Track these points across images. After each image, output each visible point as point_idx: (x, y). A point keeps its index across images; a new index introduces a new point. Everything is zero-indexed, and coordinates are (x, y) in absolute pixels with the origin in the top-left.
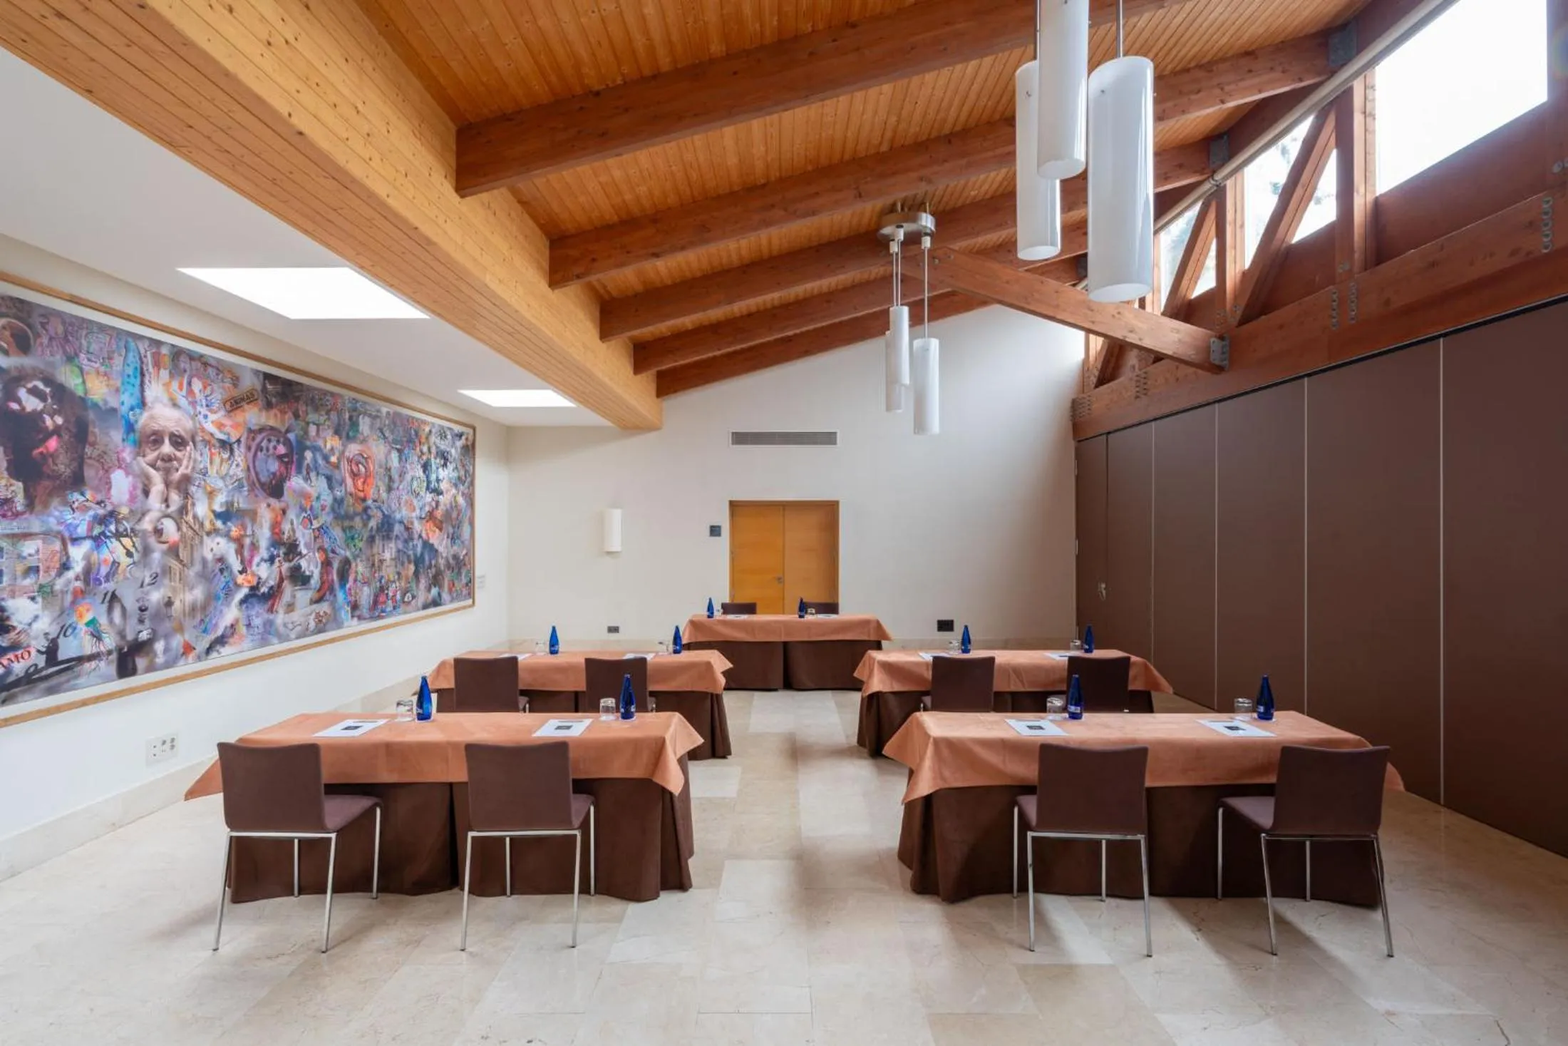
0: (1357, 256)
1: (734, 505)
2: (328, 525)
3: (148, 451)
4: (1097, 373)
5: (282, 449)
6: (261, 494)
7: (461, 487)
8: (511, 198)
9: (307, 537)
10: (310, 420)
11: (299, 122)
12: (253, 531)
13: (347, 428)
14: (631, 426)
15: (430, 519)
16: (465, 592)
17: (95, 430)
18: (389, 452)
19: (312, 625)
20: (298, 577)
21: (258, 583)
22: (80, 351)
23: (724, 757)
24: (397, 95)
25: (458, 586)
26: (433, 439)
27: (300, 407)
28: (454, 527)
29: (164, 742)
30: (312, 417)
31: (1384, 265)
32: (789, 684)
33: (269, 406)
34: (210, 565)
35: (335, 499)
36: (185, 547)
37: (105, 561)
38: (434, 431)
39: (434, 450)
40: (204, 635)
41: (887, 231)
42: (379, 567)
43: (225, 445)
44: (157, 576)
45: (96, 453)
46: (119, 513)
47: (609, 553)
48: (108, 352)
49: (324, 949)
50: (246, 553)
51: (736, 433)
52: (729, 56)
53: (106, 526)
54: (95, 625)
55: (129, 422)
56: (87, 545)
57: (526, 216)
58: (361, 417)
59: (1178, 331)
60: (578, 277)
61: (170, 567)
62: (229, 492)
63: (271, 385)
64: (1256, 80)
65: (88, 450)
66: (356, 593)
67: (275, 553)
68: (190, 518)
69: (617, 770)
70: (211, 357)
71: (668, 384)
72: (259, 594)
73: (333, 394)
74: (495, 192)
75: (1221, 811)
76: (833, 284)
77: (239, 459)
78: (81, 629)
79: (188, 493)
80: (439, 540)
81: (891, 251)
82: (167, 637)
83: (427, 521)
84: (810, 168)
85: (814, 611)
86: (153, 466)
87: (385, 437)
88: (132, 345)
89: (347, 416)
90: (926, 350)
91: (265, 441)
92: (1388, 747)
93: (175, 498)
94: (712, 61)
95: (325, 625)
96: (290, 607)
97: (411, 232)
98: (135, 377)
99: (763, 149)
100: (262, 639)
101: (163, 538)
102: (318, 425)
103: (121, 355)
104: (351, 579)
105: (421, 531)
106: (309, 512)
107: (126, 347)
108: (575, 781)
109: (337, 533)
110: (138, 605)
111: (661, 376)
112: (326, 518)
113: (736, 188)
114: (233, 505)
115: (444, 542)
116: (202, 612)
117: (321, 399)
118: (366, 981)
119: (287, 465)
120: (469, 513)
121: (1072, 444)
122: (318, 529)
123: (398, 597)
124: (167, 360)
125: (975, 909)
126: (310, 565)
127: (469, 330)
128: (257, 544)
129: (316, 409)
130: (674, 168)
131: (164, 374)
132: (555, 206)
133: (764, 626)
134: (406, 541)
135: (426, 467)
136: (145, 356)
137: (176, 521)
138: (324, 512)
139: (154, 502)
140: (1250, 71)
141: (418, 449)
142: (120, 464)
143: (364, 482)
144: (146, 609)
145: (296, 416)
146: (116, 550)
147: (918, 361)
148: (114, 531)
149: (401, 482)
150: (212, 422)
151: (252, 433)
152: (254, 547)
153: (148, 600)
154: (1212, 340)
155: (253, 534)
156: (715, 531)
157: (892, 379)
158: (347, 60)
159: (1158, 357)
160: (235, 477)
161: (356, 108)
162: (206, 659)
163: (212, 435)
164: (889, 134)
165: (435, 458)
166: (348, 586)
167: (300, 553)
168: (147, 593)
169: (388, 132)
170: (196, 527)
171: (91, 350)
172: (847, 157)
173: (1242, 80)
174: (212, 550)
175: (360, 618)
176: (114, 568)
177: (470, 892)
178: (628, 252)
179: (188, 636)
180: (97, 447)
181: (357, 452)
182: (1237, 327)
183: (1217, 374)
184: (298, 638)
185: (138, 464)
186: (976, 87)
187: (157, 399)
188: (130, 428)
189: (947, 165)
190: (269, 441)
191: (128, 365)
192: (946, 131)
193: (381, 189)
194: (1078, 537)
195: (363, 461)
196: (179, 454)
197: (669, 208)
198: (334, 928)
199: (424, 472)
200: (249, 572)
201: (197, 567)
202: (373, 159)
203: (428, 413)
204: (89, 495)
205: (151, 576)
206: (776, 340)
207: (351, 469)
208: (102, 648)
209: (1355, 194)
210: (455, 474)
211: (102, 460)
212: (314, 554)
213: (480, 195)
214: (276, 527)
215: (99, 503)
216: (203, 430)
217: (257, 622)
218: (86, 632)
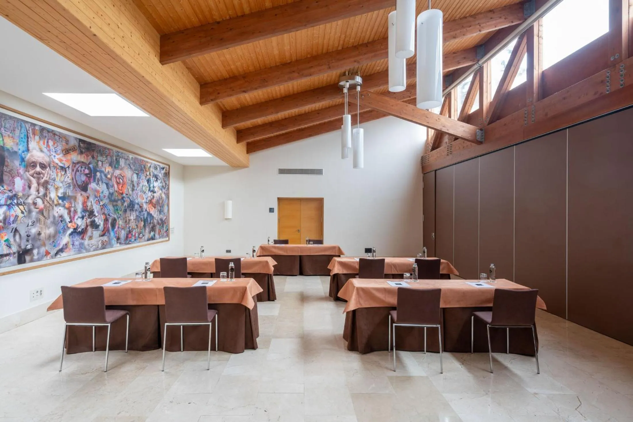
0: (535, 95)
1: (279, 199)
2: (107, 203)
3: (30, 170)
4: (432, 145)
5: (87, 171)
6: (78, 189)
7: (164, 190)
8: (183, 65)
9: (98, 209)
10: (99, 160)
11: (94, 30)
12: (75, 205)
13: (115, 163)
14: (236, 166)
15: (151, 203)
16: (165, 234)
17: (8, 160)
18: (133, 175)
19: (100, 246)
20: (94, 225)
21: (77, 227)
22: (2, 127)
23: (273, 301)
24: (135, 21)
25: (162, 232)
26: (151, 169)
27: (94, 154)
28: (160, 207)
29: (37, 292)
30: (100, 158)
31: (545, 99)
32: (302, 273)
33: (81, 153)
34: (57, 219)
35: (110, 193)
36: (46, 211)
37: (12, 215)
38: (152, 166)
39: (152, 174)
40: (54, 247)
41: (342, 83)
42: (128, 222)
43: (62, 168)
44: (34, 222)
45: (8, 170)
46: (18, 195)
47: (226, 219)
48: (13, 128)
49: (105, 371)
50: (72, 214)
51: (281, 169)
52: (274, 8)
53: (13, 200)
54: (8, 242)
55: (22, 157)
56: (5, 208)
57: (190, 74)
58: (121, 159)
59: (463, 127)
60: (212, 100)
61: (40, 219)
62: (64, 188)
63: (82, 144)
64: (494, 22)
65: (5, 168)
66: (119, 233)
67: (84, 215)
68: (48, 199)
69: (227, 300)
70: (57, 131)
71: (252, 148)
72: (78, 231)
73: (109, 149)
74: (176, 63)
75: (473, 317)
76: (321, 106)
77: (69, 175)
78: (3, 243)
79: (47, 188)
80: (154, 212)
81: (344, 92)
82: (38, 248)
83: (149, 204)
84: (309, 56)
85: (312, 243)
86: (32, 176)
87: (131, 168)
88: (23, 125)
89: (115, 158)
90: (358, 133)
91: (80, 167)
92: (537, 289)
93: (42, 191)
94: (267, 10)
95: (105, 246)
96: (91, 238)
97: (141, 79)
98: (25, 139)
99: (289, 47)
100: (79, 250)
101: (37, 207)
102: (102, 162)
103: (19, 129)
104: (116, 227)
105: (146, 208)
106: (99, 198)
107: (21, 126)
108: (209, 305)
109: (111, 207)
110: (26, 234)
111: (248, 144)
112: (106, 201)
113: (278, 64)
114: (66, 194)
115: (156, 213)
116: (54, 238)
117: (103, 151)
118: (123, 382)
119: (89, 178)
120: (167, 201)
121: (422, 175)
122: (103, 205)
123: (137, 235)
124: (38, 132)
125: (373, 357)
126: (99, 220)
127: (167, 122)
128: (77, 211)
129: (102, 155)
130: (252, 55)
131: (37, 138)
132: (202, 70)
133: (292, 249)
134: (140, 212)
135: (148, 181)
136: (29, 130)
137: (43, 200)
138: (105, 198)
139: (33, 191)
140: (491, 18)
141: (145, 174)
142: (19, 175)
143: (122, 187)
144: (30, 236)
145: (93, 157)
146: (17, 211)
147: (355, 138)
148: (16, 203)
149: (138, 187)
150: (57, 159)
151: (74, 164)
152: (75, 212)
153: (30, 232)
154: (477, 130)
155: (75, 206)
156: (271, 210)
157: (344, 145)
158: (114, 6)
159: (456, 138)
160: (67, 182)
161: (118, 25)
162: (55, 258)
163: (57, 164)
164: (341, 42)
165: (153, 178)
166: (115, 230)
167: (95, 215)
168: (30, 229)
169: (131, 36)
170: (51, 202)
171: (6, 127)
172: (324, 51)
173: (488, 22)
174: (57, 212)
175: (120, 243)
176: (16, 218)
177: (166, 350)
178: (233, 90)
179: (48, 248)
180: (9, 167)
181: (119, 174)
182: (488, 125)
183: (480, 145)
184: (94, 250)
185: (26, 175)
186: (377, 23)
187: (34, 149)
188: (23, 160)
189: (366, 56)
190: (82, 167)
191: (22, 133)
192: (366, 41)
193: (128, 60)
194: (424, 214)
195: (122, 178)
196: (43, 172)
197: (250, 72)
198: (109, 363)
199: (148, 183)
200: (73, 222)
201: (51, 219)
202: (125, 47)
203: (149, 159)
204: (5, 187)
205: (32, 222)
206: (297, 130)
207: (117, 181)
208: (11, 252)
209: (534, 70)
210: (161, 185)
211: (11, 173)
212: (101, 216)
213: (170, 64)
214: (84, 203)
215: (9, 191)
216: (54, 162)
217: (77, 243)
218: (5, 244)
